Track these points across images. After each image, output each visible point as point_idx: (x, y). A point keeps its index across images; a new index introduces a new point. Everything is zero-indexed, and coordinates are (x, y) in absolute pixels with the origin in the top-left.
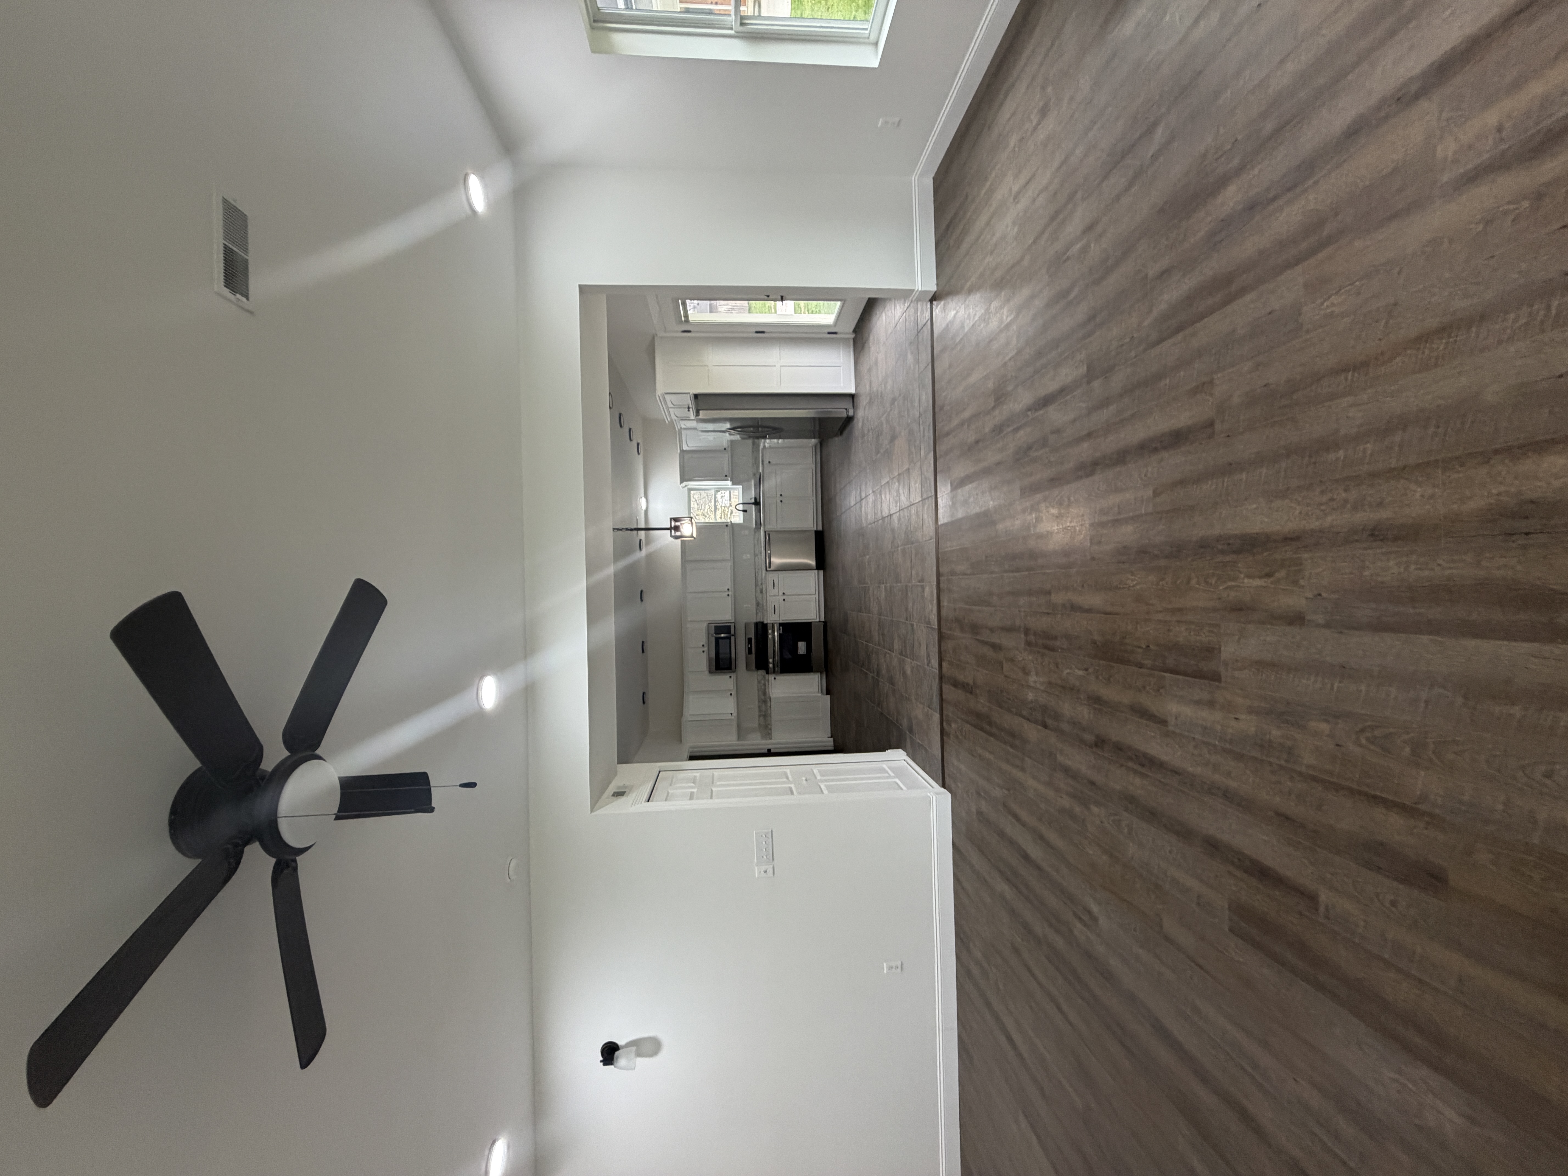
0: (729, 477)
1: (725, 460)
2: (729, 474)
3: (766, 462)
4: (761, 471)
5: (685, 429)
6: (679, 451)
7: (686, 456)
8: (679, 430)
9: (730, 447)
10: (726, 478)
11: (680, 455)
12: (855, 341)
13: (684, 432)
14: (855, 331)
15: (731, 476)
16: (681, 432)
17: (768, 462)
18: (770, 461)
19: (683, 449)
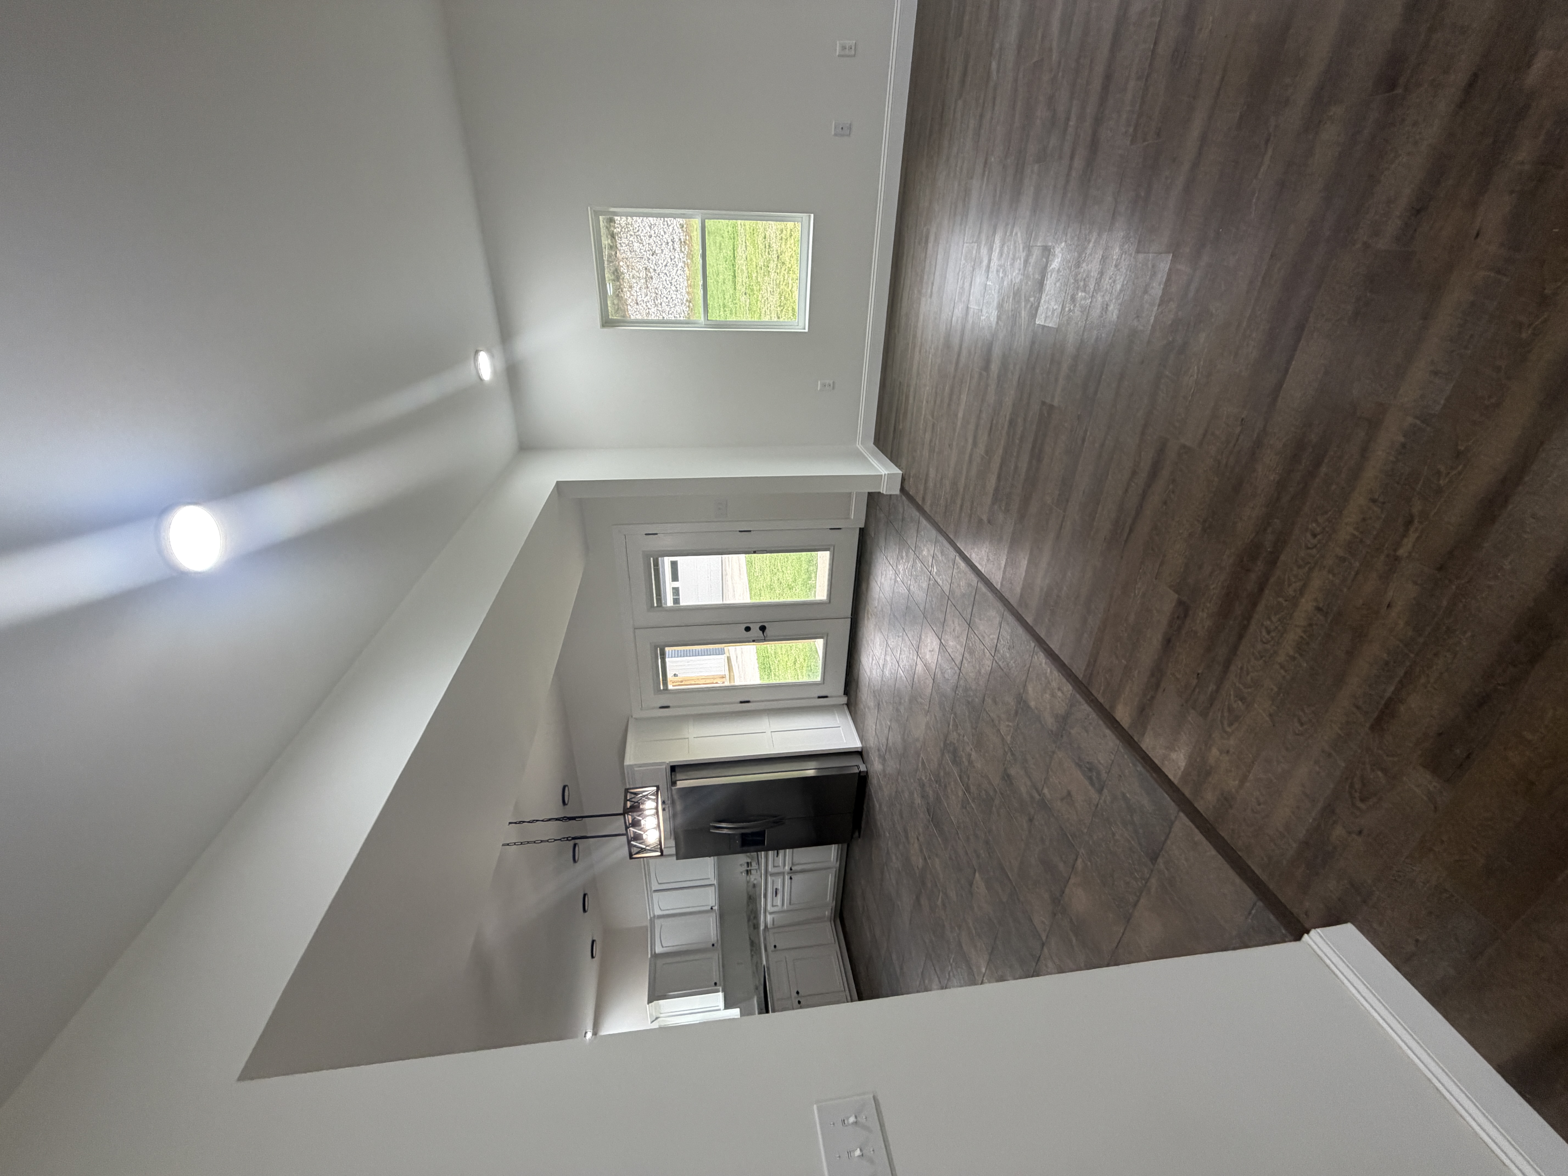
0: (720, 985)
1: (714, 961)
2: (720, 981)
3: (771, 948)
4: (764, 962)
5: (660, 917)
6: (649, 956)
7: (660, 962)
8: (651, 918)
9: (720, 942)
10: (716, 988)
11: (650, 961)
12: (848, 705)
13: (658, 922)
14: (846, 693)
15: (722, 984)
16: (654, 921)
17: (773, 947)
18: (777, 945)
19: (655, 952)
